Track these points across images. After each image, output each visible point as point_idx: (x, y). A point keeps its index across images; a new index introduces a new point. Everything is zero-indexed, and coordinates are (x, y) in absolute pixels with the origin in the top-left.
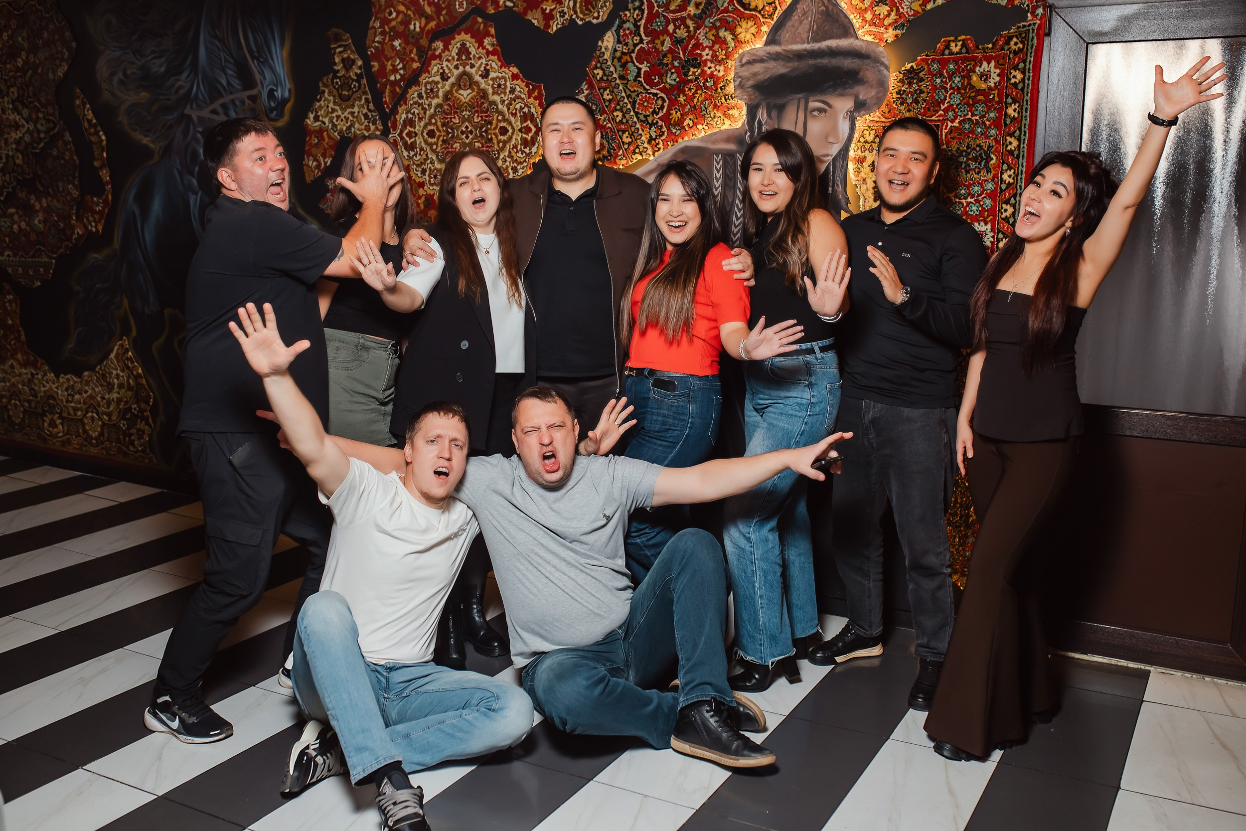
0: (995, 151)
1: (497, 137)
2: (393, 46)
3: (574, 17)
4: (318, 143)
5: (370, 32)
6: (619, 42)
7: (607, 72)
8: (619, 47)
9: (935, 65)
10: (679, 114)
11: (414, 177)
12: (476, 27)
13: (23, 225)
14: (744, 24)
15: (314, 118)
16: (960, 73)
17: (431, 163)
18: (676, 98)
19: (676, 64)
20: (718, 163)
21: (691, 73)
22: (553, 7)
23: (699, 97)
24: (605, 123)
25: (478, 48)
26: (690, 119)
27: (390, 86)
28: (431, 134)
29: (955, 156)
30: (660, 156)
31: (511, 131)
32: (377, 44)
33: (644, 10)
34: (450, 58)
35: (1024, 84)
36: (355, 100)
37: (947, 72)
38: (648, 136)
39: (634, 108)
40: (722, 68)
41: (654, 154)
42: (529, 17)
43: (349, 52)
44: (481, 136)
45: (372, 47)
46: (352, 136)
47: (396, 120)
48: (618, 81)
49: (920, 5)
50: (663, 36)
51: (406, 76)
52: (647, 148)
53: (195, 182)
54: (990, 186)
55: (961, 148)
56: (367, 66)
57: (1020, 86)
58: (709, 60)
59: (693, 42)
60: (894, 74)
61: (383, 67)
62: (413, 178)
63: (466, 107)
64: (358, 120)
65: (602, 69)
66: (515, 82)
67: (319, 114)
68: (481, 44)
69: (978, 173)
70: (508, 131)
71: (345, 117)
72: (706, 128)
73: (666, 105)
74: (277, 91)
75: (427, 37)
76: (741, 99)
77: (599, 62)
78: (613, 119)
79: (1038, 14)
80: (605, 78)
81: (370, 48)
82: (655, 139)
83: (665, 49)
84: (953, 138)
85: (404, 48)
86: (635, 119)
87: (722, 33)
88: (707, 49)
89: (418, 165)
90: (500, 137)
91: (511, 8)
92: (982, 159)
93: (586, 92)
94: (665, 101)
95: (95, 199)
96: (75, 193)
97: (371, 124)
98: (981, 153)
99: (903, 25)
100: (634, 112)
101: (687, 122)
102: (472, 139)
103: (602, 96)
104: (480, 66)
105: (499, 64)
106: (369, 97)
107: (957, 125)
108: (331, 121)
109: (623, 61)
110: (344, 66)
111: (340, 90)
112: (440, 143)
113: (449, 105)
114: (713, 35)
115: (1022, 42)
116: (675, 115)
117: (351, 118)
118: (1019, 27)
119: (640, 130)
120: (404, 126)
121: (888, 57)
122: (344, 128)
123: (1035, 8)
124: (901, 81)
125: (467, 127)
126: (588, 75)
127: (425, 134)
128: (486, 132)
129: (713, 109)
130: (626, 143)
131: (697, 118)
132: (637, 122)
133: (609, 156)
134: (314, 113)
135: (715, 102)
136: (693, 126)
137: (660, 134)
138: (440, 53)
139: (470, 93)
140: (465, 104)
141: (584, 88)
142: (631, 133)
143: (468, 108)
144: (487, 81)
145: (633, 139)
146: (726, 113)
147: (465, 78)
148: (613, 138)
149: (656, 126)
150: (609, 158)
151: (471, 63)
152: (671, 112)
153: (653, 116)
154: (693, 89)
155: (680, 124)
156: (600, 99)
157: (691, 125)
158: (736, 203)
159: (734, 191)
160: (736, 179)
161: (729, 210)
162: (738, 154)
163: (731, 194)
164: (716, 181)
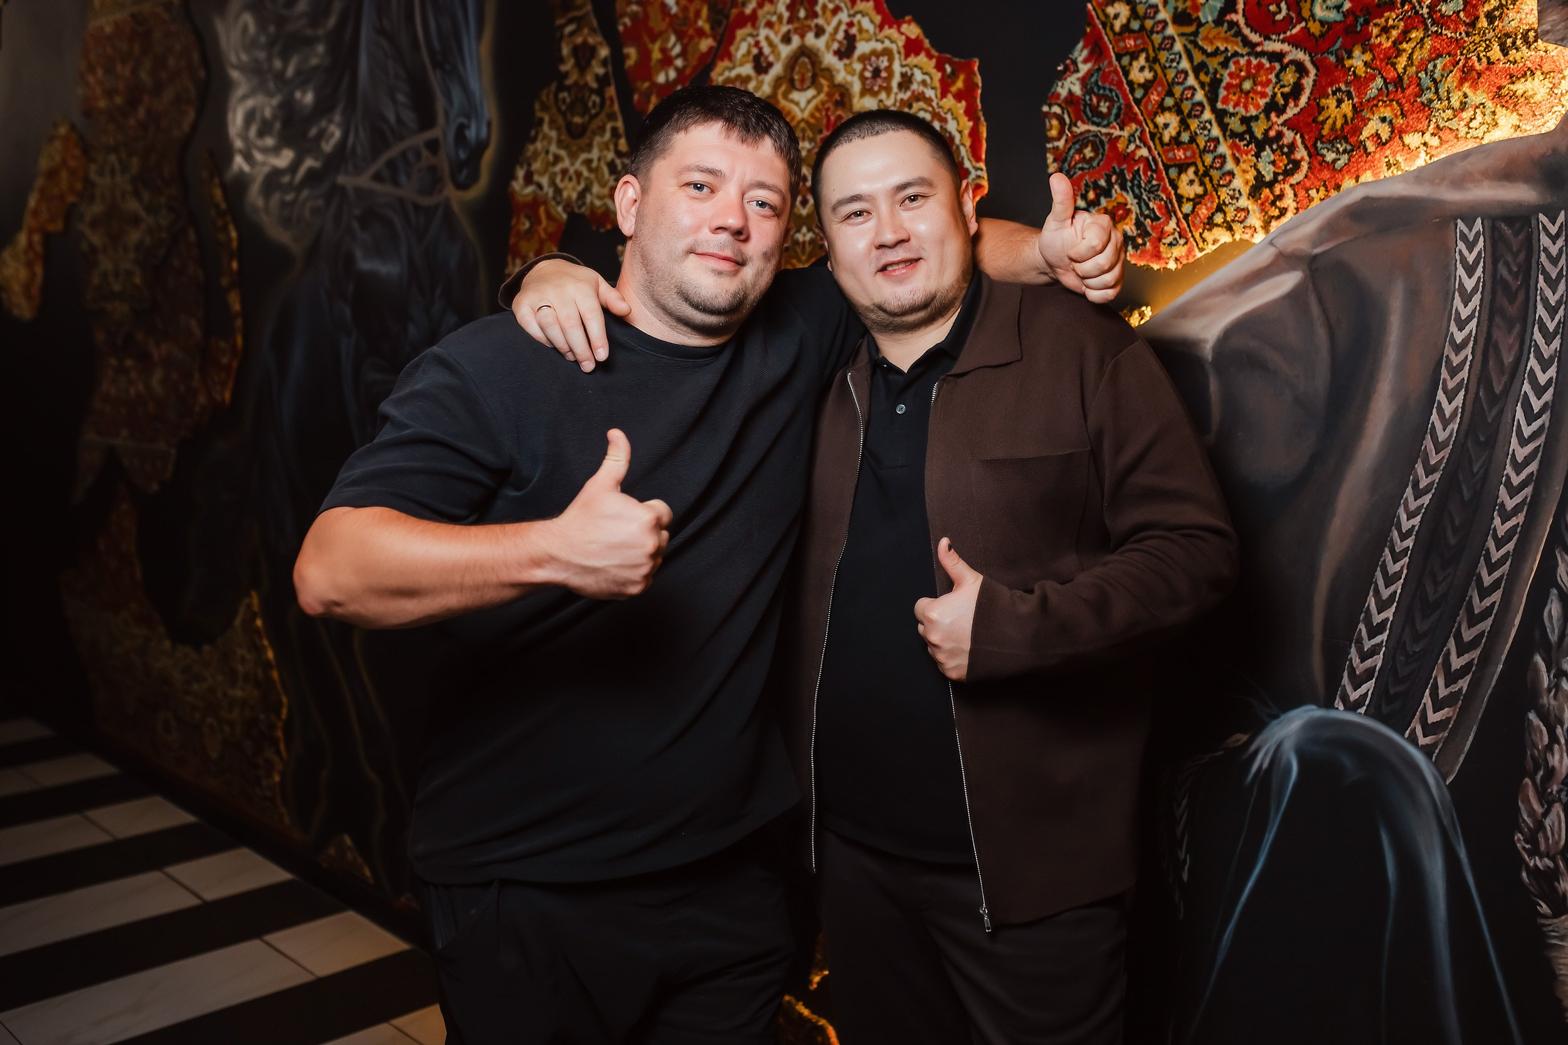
2: (663, 7)
4: (529, 229)
7: (1142, 9)
10: (1347, 107)
15: (525, 177)
18: (1340, 60)
20: (1471, 247)
23: (1415, 49)
26: (1383, 120)
30: (1285, 231)
32: (633, 7)
34: (774, 19)
36: (594, 133)
38: (1253, 173)
39: (1212, 98)
41: (1266, 226)
45: (626, 14)
46: (587, 213)
48: (1171, 30)
51: (688, 71)
52: (1246, 210)
53: (348, 312)
56: (617, 58)
61: (645, 55)
63: (803, 130)
64: (597, 177)
65: (1128, 2)
66: (912, 60)
67: (533, 168)
71: (576, 172)
72: (1434, 142)
73: (1308, 82)
74: (468, 127)
76: (1555, 44)
78: (1153, 135)
80: (1135, 25)
81: (624, 14)
82: (1271, 185)
85: (684, 9)
86: (1216, 132)
93: (1084, 68)
94: (1307, 73)
95: (221, 344)
100: (1214, 110)
101: (1373, 126)
103: (1126, 73)
104: (836, 30)
105: (878, 19)
106: (620, 124)
108: (553, 183)
110: (577, 63)
111: (569, 115)
116: (1336, 111)
117: (586, 173)
119: (1229, 159)
122: (574, 196)
126: (1091, 23)
129: (1462, 81)
130: (1189, 200)
131: (1403, 115)
132: (1221, 139)
133: (1139, 235)
134: (525, 167)
135: (1467, 59)
136: (1391, 139)
137: (1288, 167)
138: (754, 11)
139: (814, 97)
140: (803, 125)
141: (1080, 59)
142: (1201, 172)
143: (809, 133)
144: (850, 64)
145: (1209, 186)
146: (1504, 91)
147: (804, 63)
148: (1153, 186)
149: (1275, 147)
150: (1140, 241)
151: (817, 26)
152: (1323, 102)
153: (1268, 118)
154: (1393, 27)
155: (1351, 137)
156: (1119, 84)
157: (1385, 137)
158: (1528, 368)
159: (1523, 331)
160: (1532, 294)
161: (1501, 388)
162: (1540, 215)
163: (1511, 341)
164: (1463, 301)
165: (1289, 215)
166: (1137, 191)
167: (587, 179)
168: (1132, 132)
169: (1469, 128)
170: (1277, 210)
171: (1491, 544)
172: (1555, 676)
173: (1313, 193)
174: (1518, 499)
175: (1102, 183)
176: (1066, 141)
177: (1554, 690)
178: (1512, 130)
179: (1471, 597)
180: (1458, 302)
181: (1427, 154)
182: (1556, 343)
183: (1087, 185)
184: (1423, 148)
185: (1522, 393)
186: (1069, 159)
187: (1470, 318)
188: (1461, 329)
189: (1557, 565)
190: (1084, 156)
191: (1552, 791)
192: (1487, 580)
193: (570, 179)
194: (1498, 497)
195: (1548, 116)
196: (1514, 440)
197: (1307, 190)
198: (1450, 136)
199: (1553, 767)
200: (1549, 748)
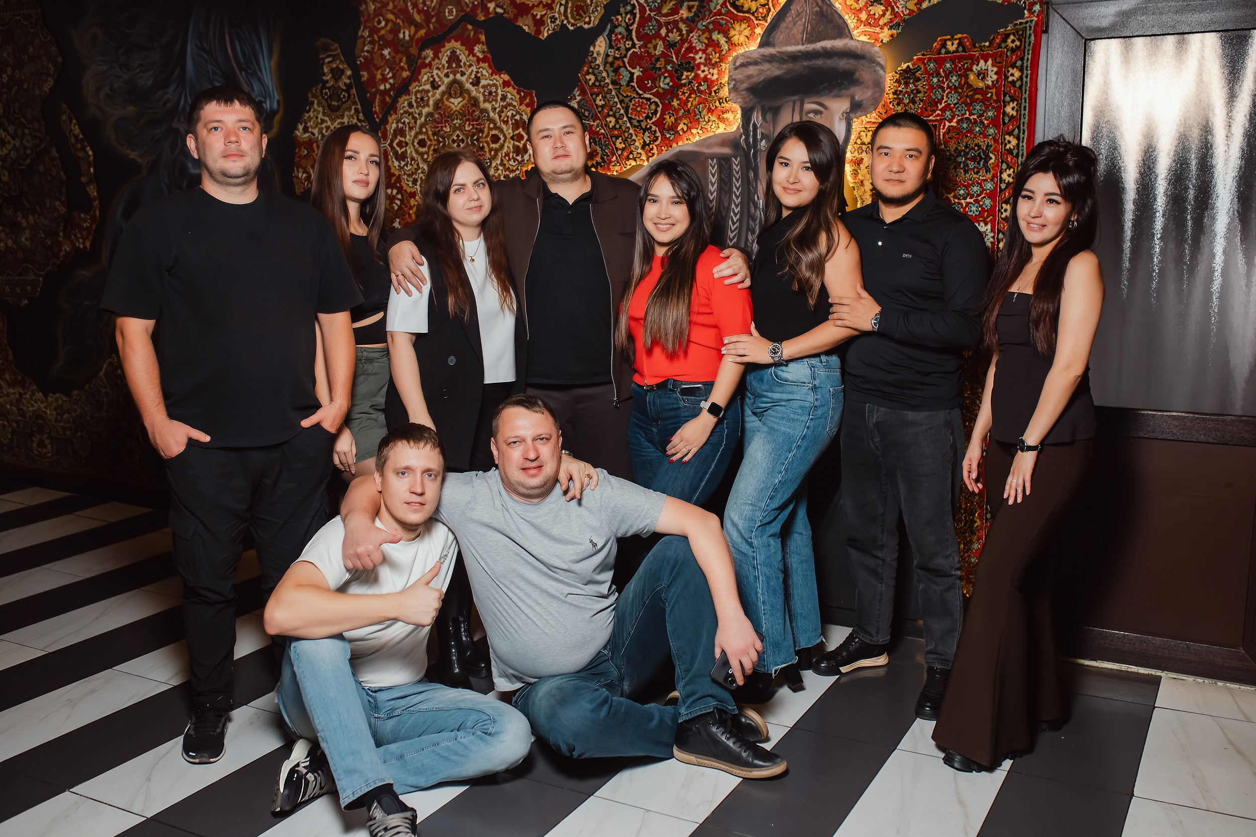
0: (994, 150)
1: (488, 145)
2: (382, 55)
3: (565, 22)
4: (307, 154)
5: (359, 42)
6: (611, 47)
7: (599, 78)
8: (611, 52)
9: (932, 65)
10: (672, 119)
12: (466, 34)
13: (10, 242)
14: (737, 26)
15: (303, 129)
16: (957, 72)
18: (670, 102)
19: (669, 68)
20: (713, 168)
21: (684, 77)
22: (544, 13)
23: (693, 101)
24: (598, 129)
25: (469, 56)
26: (684, 124)
27: (380, 95)
28: (422, 143)
29: (953, 156)
31: (502, 139)
32: (366, 54)
33: (635, 14)
34: (440, 66)
35: (1022, 81)
36: (345, 111)
37: (944, 71)
38: (642, 141)
39: (627, 112)
40: (715, 71)
41: (648, 160)
42: (520, 23)
43: (338, 62)
44: (473, 144)
45: (361, 56)
47: (386, 130)
48: (610, 87)
49: (915, 4)
50: (655, 40)
51: (396, 85)
52: (641, 154)
54: (989, 186)
55: (959, 148)
56: (356, 76)
57: (1018, 84)
58: (702, 63)
59: (686, 45)
60: (890, 74)
61: (372, 76)
62: (404, 188)
63: (457, 115)
65: (594, 74)
66: (506, 89)
67: (308, 125)
68: (471, 52)
69: (977, 173)
70: (500, 139)
73: (659, 109)
75: (416, 45)
76: (735, 103)
77: (591, 67)
78: (606, 125)
79: (1035, 11)
80: (597, 84)
81: (359, 57)
82: (649, 145)
83: (658, 53)
84: (951, 138)
85: (394, 57)
86: (628, 125)
87: (716, 36)
88: (700, 53)
89: (409, 175)
90: (492, 145)
91: (501, 14)
92: (981, 159)
93: (578, 98)
94: (659, 106)
95: (82, 215)
96: (63, 210)
98: (980, 153)
99: (898, 25)
100: (627, 117)
101: (681, 126)
103: (595, 101)
104: (471, 74)
105: (490, 71)
106: (359, 107)
107: (955, 125)
108: (321, 132)
109: (615, 66)
110: (333, 77)
111: (329, 101)
113: (439, 113)
114: (706, 38)
115: (1019, 40)
116: (669, 120)
118: (1016, 25)
119: (634, 135)
120: (395, 136)
121: (883, 57)
123: (1032, 4)
124: (898, 81)
125: (458, 136)
126: (580, 81)
127: (415, 144)
128: (477, 140)
129: (708, 113)
130: (620, 149)
131: (691, 123)
132: (631, 128)
134: (303, 124)
135: (709, 105)
136: (687, 130)
137: (654, 139)
138: (430, 62)
139: (461, 101)
140: (456, 113)
141: (577, 95)
142: (624, 138)
143: (459, 116)
144: (478, 88)
145: (627, 144)
146: (721, 117)
147: (456, 86)
148: (607, 144)
149: (649, 131)
151: (461, 71)
152: (665, 116)
153: (647, 121)
154: (686, 93)
155: (674, 129)
156: (592, 105)
157: (685, 130)
158: (732, 208)
159: (730, 196)
160: (732, 183)
161: (724, 214)
162: (733, 158)
163: (726, 199)
164: (712, 186)
165: (655, 156)
168: (598, 123)
169: (711, 128)
180: (710, 186)
182: (739, 199)
185: (731, 216)
187: (714, 192)
188: (712, 196)
196: (729, 231)
197: (661, 147)
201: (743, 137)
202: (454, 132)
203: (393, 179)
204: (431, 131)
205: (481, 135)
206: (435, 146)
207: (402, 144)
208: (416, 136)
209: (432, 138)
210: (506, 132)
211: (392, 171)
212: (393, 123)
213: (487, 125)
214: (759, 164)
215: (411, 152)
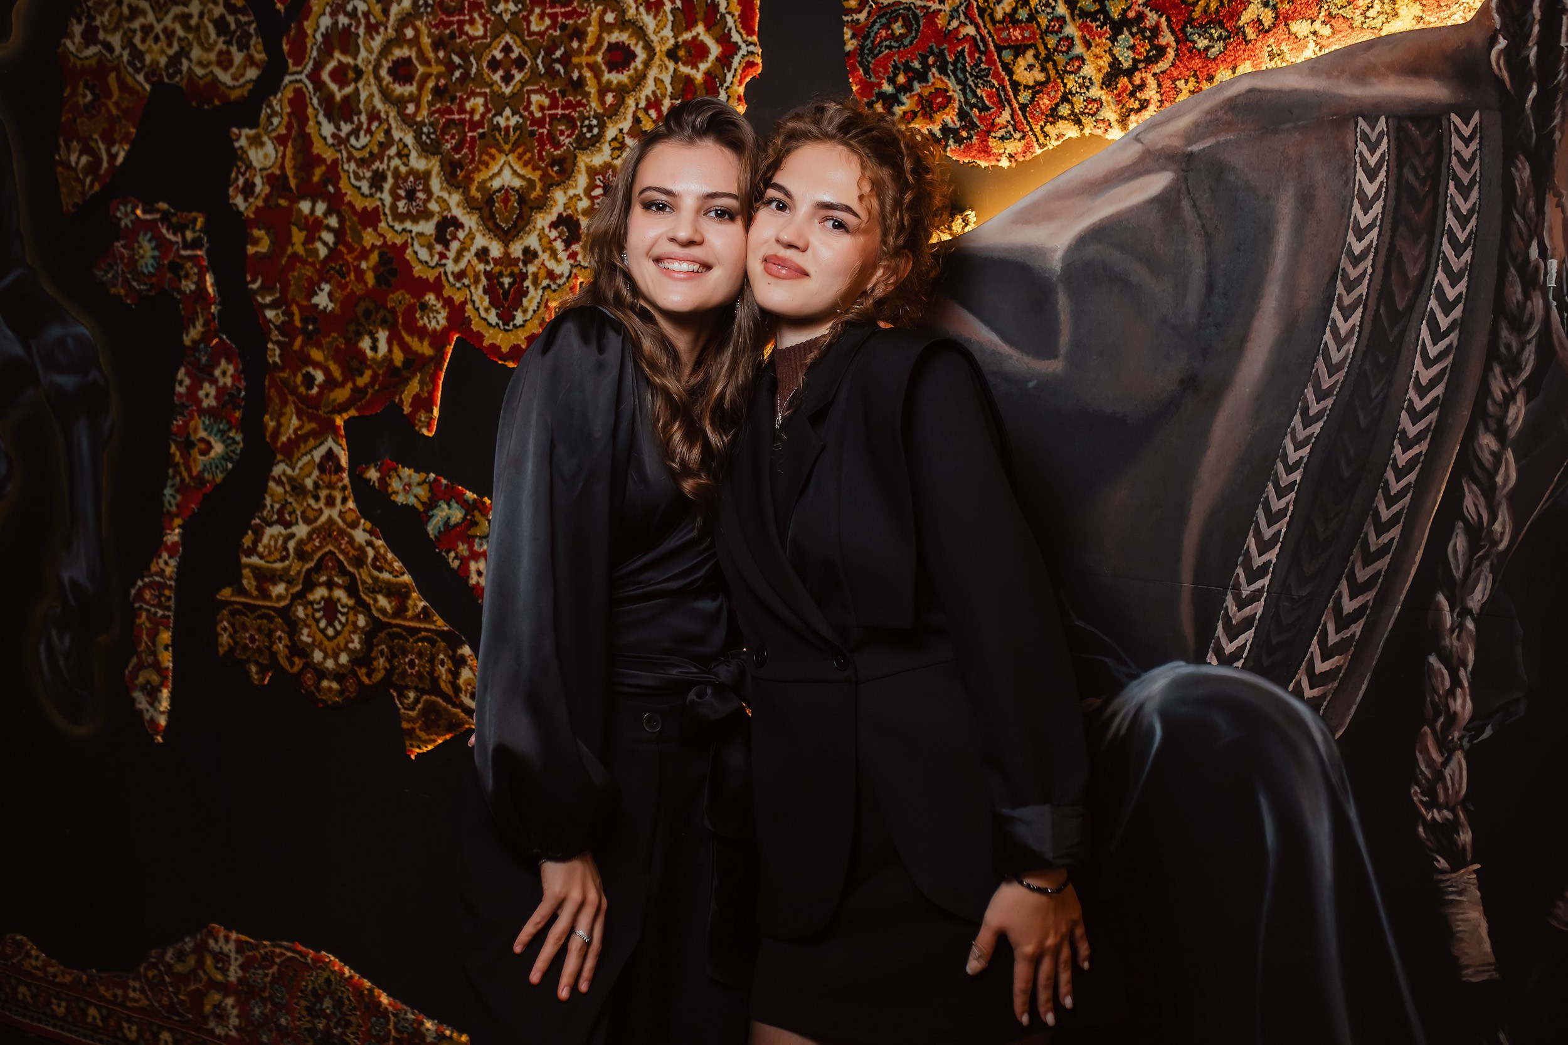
1: (598, 75)
4: (92, 102)
11: (350, 195)
15: (84, 35)
17: (399, 155)
20: (1372, 147)
24: (955, 24)
28: (402, 71)
30: (1153, 125)
31: (641, 55)
38: (1107, 58)
41: (1123, 121)
44: (551, 73)
46: (184, 84)
47: (302, 34)
52: (1099, 101)
62: (347, 199)
64: (198, 38)
67: (98, 23)
70: (634, 56)
71: (165, 30)
72: (1326, 31)
78: (982, 11)
82: (1129, 73)
86: (1061, 10)
89: (361, 163)
90: (607, 76)
97: (234, 49)
101: (1253, 12)
102: (523, 84)
108: (128, 43)
112: (427, 97)
117: (180, 32)
119: (1078, 42)
120: (327, 51)
122: (163, 61)
125: (507, 49)
127: (383, 73)
128: (565, 60)
130: (1027, 87)
132: (1068, 19)
133: (963, 128)
134: (84, 21)
136: (1275, 25)
137: (1151, 54)
142: (1043, 53)
145: (1052, 73)
148: (981, 70)
149: (1134, 30)
150: (964, 134)
155: (1228, 21)
157: (1267, 24)
158: (1435, 282)
159: (1430, 244)
160: (1441, 201)
161: (1404, 305)
162: (1452, 115)
163: (1416, 253)
164: (1362, 208)
166: (961, 76)
167: (180, 39)
168: (955, 6)
169: (1366, 17)
170: (1137, 102)
171: (1390, 475)
172: (1458, 616)
173: (1180, 84)
174: (1421, 425)
175: (916, 65)
176: (869, 13)
177: (1457, 630)
178: (1414, 22)
179: (1366, 534)
180: (1357, 208)
181: (1317, 44)
182: (1467, 256)
183: (895, 67)
184: (1312, 37)
185: (1428, 309)
186: (872, 34)
187: (1370, 228)
188: (1360, 240)
189: (1463, 496)
190: (893, 34)
191: (1453, 739)
192: (1385, 514)
193: (157, 39)
194: (1398, 424)
195: (1454, 8)
196: (1418, 361)
197: (1174, 80)
198: (1344, 25)
199: (1455, 713)
200: (1451, 693)
201: (1502, 43)
202: (495, 36)
203: (318, 173)
204: (430, 35)
205: (575, 45)
206: (438, 80)
207: (346, 75)
208: (385, 50)
209: (431, 55)
210: (653, 37)
211: (315, 151)
212: (324, 14)
213: (595, 15)
214: (1557, 135)
215: (371, 95)
